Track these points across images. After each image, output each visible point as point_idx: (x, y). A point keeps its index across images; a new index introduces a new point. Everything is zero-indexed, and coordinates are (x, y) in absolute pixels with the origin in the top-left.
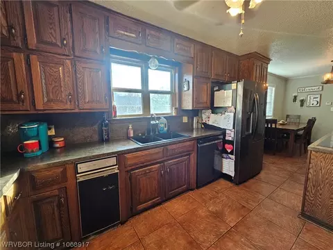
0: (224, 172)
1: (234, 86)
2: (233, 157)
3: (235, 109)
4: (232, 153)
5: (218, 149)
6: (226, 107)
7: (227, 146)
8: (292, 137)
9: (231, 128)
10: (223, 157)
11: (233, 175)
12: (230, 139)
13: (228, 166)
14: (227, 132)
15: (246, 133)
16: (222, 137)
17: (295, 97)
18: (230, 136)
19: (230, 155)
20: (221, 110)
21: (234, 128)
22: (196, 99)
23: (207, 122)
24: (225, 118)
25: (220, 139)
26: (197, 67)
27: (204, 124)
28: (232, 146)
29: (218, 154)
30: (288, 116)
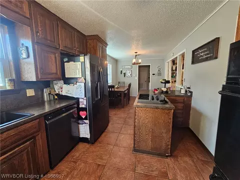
0: (81, 136)
1: (82, 58)
2: (87, 121)
3: (85, 79)
4: (86, 119)
5: (74, 118)
6: (77, 78)
7: (81, 113)
8: (123, 95)
9: (83, 97)
10: (79, 124)
11: (89, 137)
12: (84, 106)
13: (84, 131)
14: (80, 100)
15: (96, 99)
16: (76, 106)
17: (121, 71)
18: (83, 103)
19: (85, 121)
20: (72, 81)
21: (85, 96)
22: (41, 68)
23: (60, 93)
24: (77, 88)
25: (75, 107)
26: (37, 32)
27: (57, 95)
28: (85, 112)
29: (75, 122)
30: (119, 82)
